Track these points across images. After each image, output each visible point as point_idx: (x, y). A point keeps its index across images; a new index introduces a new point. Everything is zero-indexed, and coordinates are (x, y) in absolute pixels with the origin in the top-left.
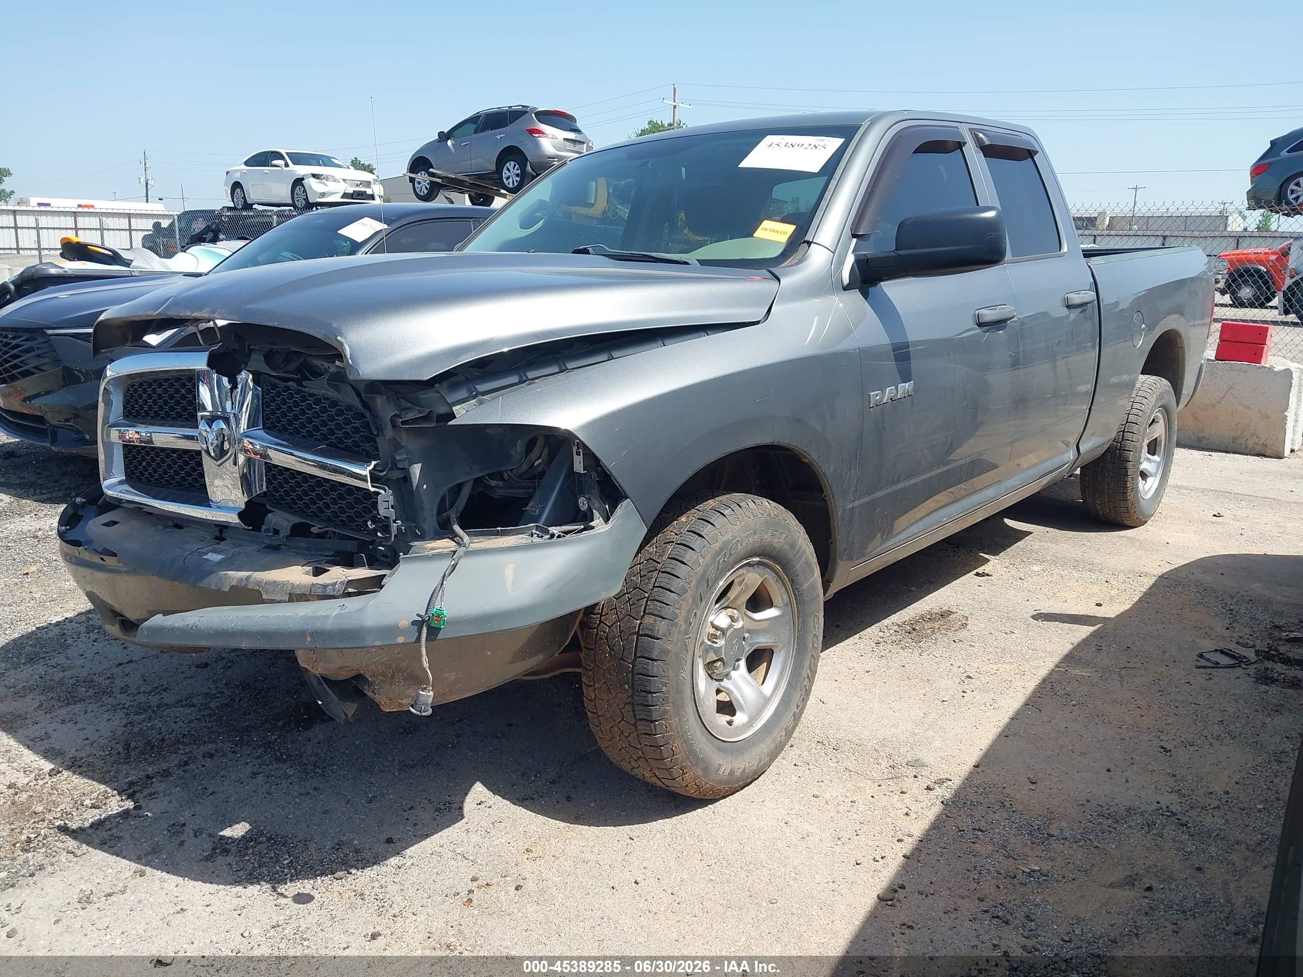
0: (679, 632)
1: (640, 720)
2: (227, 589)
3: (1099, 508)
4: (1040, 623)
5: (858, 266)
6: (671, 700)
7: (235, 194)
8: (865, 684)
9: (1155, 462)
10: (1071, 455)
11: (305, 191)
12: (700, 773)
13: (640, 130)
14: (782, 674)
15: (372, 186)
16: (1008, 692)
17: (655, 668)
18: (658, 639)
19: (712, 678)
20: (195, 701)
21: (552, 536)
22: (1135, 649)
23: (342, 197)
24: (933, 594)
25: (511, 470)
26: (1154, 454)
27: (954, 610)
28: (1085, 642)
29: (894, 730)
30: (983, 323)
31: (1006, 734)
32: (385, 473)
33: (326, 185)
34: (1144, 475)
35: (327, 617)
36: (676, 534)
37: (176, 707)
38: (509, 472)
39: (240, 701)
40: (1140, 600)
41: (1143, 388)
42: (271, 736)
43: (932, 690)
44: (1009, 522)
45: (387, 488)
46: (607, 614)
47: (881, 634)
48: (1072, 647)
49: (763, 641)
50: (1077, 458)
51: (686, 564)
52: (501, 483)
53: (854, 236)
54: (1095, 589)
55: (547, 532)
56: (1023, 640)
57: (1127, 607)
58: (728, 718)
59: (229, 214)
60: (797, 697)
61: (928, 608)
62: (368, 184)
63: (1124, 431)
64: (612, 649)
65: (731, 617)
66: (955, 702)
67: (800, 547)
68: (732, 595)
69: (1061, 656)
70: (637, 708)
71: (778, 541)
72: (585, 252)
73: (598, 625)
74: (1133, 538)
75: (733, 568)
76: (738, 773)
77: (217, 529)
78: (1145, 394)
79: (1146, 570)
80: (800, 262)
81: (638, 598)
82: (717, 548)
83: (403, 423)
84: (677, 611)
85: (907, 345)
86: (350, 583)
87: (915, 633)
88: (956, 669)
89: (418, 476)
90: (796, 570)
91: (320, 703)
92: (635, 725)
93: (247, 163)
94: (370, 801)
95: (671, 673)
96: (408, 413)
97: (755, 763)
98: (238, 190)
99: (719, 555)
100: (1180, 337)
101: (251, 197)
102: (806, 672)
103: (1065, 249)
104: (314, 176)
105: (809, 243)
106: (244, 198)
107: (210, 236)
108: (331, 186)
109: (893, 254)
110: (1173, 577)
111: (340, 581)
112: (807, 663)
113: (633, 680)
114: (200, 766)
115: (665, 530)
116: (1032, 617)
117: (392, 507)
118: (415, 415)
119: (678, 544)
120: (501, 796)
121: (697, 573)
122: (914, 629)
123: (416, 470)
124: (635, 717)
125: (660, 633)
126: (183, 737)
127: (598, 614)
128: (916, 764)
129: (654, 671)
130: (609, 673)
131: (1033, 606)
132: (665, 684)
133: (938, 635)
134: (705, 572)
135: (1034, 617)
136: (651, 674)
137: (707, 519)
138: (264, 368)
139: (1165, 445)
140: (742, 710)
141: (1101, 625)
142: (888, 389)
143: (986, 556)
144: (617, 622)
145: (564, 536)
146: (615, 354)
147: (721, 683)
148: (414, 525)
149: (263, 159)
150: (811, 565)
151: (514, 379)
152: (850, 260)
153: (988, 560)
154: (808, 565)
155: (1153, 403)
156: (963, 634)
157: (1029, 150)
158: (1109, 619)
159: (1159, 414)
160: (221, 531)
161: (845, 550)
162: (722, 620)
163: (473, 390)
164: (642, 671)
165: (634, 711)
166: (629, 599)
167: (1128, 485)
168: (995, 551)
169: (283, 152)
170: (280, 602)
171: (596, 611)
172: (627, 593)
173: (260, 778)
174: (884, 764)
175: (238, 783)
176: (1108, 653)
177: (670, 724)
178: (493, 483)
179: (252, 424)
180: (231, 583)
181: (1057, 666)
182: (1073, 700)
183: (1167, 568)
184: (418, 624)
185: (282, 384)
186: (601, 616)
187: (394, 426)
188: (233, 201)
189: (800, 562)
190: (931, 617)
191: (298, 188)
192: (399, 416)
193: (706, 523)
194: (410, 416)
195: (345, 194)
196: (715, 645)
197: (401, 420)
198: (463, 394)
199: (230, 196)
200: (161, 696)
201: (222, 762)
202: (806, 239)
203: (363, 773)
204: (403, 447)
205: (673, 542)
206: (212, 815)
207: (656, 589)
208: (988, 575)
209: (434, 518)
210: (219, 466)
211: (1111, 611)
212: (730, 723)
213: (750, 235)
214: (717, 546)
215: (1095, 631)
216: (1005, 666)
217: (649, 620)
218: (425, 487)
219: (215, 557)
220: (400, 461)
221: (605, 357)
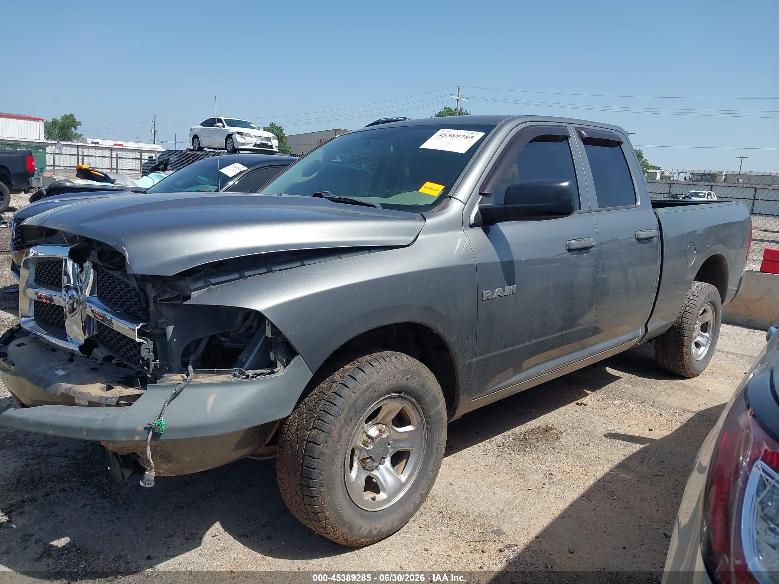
0: (333, 441)
1: (306, 495)
2: (59, 394)
3: (665, 364)
4: (608, 440)
5: (481, 212)
6: (325, 484)
7: (194, 142)
8: (482, 474)
9: (706, 337)
10: (641, 332)
11: (233, 142)
12: (346, 531)
13: (438, 112)
14: (414, 468)
15: (272, 141)
16: (573, 486)
17: (315, 463)
18: (318, 445)
19: (364, 469)
20: (69, 454)
21: (248, 377)
22: (666, 462)
23: (254, 146)
24: (545, 416)
25: (235, 332)
26: (705, 332)
27: (555, 427)
28: (635, 455)
29: (491, 507)
30: (570, 249)
31: (563, 516)
32: (149, 331)
33: (245, 139)
34: (698, 345)
35: (97, 420)
36: (340, 377)
37: (56, 457)
38: (234, 333)
39: (95, 455)
40: (679, 429)
41: (696, 291)
42: (105, 480)
43: (524, 481)
44: (609, 370)
45: (149, 340)
46: (292, 425)
47: (503, 440)
48: (625, 458)
49: (403, 446)
50: (645, 335)
51: (342, 397)
52: (228, 339)
53: (481, 194)
54: (651, 419)
55: (244, 374)
56: (594, 451)
57: (669, 432)
58: (374, 495)
59: (190, 153)
60: (424, 483)
61: (538, 425)
62: (269, 139)
63: (682, 317)
64: (292, 449)
65: (380, 431)
66: (537, 490)
67: (429, 386)
68: (380, 416)
69: (616, 464)
70: (304, 488)
71: (413, 383)
72: (320, 195)
73: (287, 432)
74: (687, 386)
75: (378, 400)
76: (375, 532)
77: (70, 354)
78: (698, 295)
79: (689, 408)
80: (443, 209)
81: (310, 417)
82: (365, 387)
83: (161, 300)
84: (333, 428)
85: (512, 263)
86: (121, 398)
87: (525, 441)
88: (544, 468)
89: (171, 333)
90: (426, 402)
91: (109, 468)
92: (303, 498)
93: (202, 124)
94: (147, 530)
95: (325, 467)
96: (164, 295)
97: (389, 525)
98: (196, 140)
99: (366, 392)
100: (725, 259)
101: (203, 144)
102: (431, 467)
103: (639, 203)
104: (238, 133)
105: (450, 197)
106: (199, 144)
107: (162, 167)
108: (248, 139)
109: (502, 206)
110: (706, 414)
111: (115, 396)
112: (432, 462)
113: (302, 470)
114: (56, 497)
115: (335, 373)
116: (604, 436)
117: (152, 352)
118: (170, 296)
119: (340, 383)
120: (228, 533)
121: (349, 403)
122: (525, 439)
123: (170, 329)
124: (303, 494)
125: (320, 441)
126: (53, 477)
127: (287, 425)
128: (499, 532)
129: (314, 466)
130: (290, 464)
131: (607, 428)
132: (321, 474)
133: (540, 444)
134: (355, 402)
135: (606, 436)
136: (312, 467)
137: (361, 367)
138: (97, 261)
139: (713, 326)
140: (384, 491)
141: (649, 444)
142: (497, 289)
143: (587, 391)
144: (296, 431)
145: (256, 377)
146: (306, 262)
147: (372, 472)
148: (167, 363)
149: (211, 122)
150: (437, 399)
151: (236, 276)
152: (476, 209)
153: (587, 394)
154: (435, 398)
155: (703, 300)
156: (557, 444)
157: (618, 142)
158: (655, 440)
159: (708, 307)
160: (71, 356)
161: (465, 389)
162: (373, 432)
163: (208, 282)
164: (307, 465)
165: (302, 489)
166: (305, 417)
167: (684, 352)
168: (593, 389)
169: (222, 119)
170: (83, 406)
171: (287, 423)
172: (305, 413)
173: (88, 508)
174: (478, 530)
175: (73, 510)
176: (647, 464)
177: (324, 500)
178: (223, 339)
179: (91, 293)
180: (62, 390)
181: (611, 471)
182: (614, 496)
183: (704, 408)
184: (148, 429)
185: (106, 271)
186: (289, 426)
187: (155, 302)
188: (193, 145)
189: (429, 397)
190: (538, 431)
191: (229, 140)
192: (159, 296)
193: (360, 371)
194: (166, 296)
195: (255, 144)
196: (367, 449)
197: (159, 299)
198: (201, 284)
199: (191, 143)
200: (51, 449)
201: (70, 496)
202: (448, 195)
203: (150, 510)
204: (163, 315)
205: (337, 382)
206: (51, 530)
207: (321, 412)
208: (584, 405)
209: (179, 361)
210: (72, 317)
211: (657, 435)
212: (374, 499)
213: (418, 190)
214: (365, 386)
215: (643, 448)
216: (577, 468)
217: (314, 432)
218: (175, 340)
219: (61, 373)
220: (160, 323)
221: (299, 264)
